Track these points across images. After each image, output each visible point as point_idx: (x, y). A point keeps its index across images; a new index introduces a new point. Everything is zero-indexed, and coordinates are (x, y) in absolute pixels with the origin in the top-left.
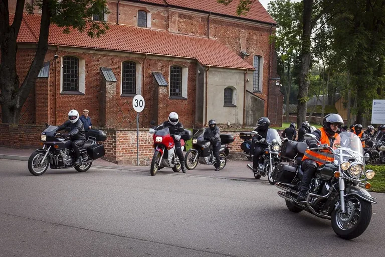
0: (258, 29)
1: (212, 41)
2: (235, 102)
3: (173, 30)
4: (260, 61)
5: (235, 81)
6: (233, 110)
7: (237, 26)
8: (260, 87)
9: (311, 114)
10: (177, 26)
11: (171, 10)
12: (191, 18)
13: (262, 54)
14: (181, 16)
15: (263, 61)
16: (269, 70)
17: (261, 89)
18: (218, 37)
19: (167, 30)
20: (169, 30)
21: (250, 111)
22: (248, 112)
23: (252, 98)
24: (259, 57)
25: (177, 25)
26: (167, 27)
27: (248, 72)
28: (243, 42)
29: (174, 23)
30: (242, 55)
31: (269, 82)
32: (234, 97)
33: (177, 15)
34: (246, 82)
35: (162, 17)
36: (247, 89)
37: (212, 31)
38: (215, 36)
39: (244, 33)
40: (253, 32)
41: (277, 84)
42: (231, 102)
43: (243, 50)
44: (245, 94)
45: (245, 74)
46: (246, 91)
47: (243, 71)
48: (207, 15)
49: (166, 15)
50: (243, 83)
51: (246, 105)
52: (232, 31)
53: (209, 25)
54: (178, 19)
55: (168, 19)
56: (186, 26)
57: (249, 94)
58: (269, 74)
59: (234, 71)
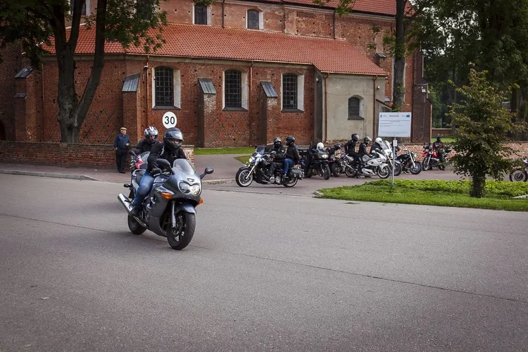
1: (339, 42)
2: (362, 115)
3: (291, 32)
5: (362, 89)
6: (360, 124)
7: (371, 22)
10: (295, 27)
11: (287, 7)
12: (312, 16)
14: (299, 14)
16: (413, 73)
18: (347, 37)
19: (283, 32)
20: (285, 31)
23: (383, 108)
25: (295, 25)
26: (283, 27)
27: (378, 78)
28: (378, 41)
29: (292, 22)
31: (413, 88)
32: (361, 108)
33: (295, 13)
34: (376, 89)
35: (277, 17)
36: (377, 98)
37: (338, 30)
38: (343, 36)
40: (391, 29)
41: (424, 91)
42: (358, 114)
43: (380, 52)
44: (374, 104)
45: (374, 81)
46: (376, 101)
47: (372, 78)
48: (332, 12)
49: (282, 14)
50: (372, 91)
51: (376, 117)
52: (365, 29)
53: (336, 23)
54: (296, 18)
55: (284, 18)
56: (306, 25)
57: (380, 104)
58: (413, 79)
59: (360, 77)
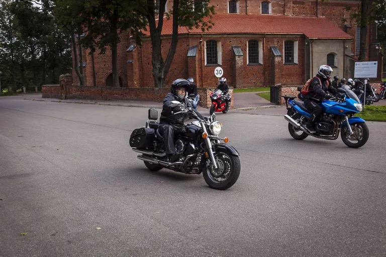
1: (320, 19)
2: (336, 65)
3: (289, 14)
5: (336, 48)
7: (341, 5)
12: (302, 3)
14: (294, 2)
16: (370, 37)
18: (326, 16)
19: (284, 14)
20: (286, 14)
21: (349, 71)
22: (347, 71)
23: (350, 60)
25: (291, 10)
26: (284, 12)
27: (347, 41)
28: (346, 17)
29: (290, 8)
30: (345, 29)
32: (336, 60)
33: (292, 2)
34: (345, 48)
35: (280, 5)
36: (346, 53)
37: (320, 10)
38: (323, 15)
39: (347, 10)
40: (354, 9)
41: (377, 48)
42: (333, 63)
43: (347, 24)
44: (344, 60)
45: (344, 43)
46: (345, 56)
47: (341, 41)
49: (283, 3)
50: (343, 49)
51: (345, 66)
52: (337, 9)
53: (318, 7)
54: (292, 5)
55: (284, 6)
56: (299, 10)
57: (348, 57)
58: (370, 40)
59: (335, 41)
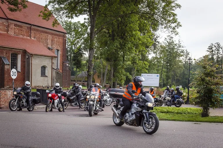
0: (57, 35)
1: (33, 40)
2: (46, 74)
3: (11, 33)
4: (59, 53)
5: (47, 62)
6: (46, 78)
7: (46, 33)
8: (58, 66)
9: (82, 81)
10: (13, 31)
11: (10, 21)
12: (21, 27)
13: (59, 48)
14: (15, 25)
15: (60, 53)
16: (63, 57)
17: (59, 67)
18: (36, 38)
19: (8, 33)
20: (9, 33)
21: (55, 79)
23: (56, 72)
24: (58, 50)
25: (13, 30)
26: (8, 31)
27: (54, 58)
28: (49, 42)
29: (12, 29)
30: (49, 49)
31: (63, 63)
32: (46, 71)
33: (13, 25)
34: (52, 63)
35: (5, 25)
36: (53, 67)
37: (33, 35)
38: (34, 37)
39: (50, 37)
40: (54, 37)
41: (67, 65)
42: (45, 74)
43: (50, 46)
44: (52, 70)
45: (52, 59)
46: (52, 68)
47: (51, 58)
48: (30, 26)
49: (7, 24)
50: (51, 64)
51: (53, 75)
52: (44, 35)
53: (31, 31)
54: (14, 27)
55: (8, 26)
56: (18, 31)
57: (54, 70)
58: (63, 60)
59: (46, 57)
